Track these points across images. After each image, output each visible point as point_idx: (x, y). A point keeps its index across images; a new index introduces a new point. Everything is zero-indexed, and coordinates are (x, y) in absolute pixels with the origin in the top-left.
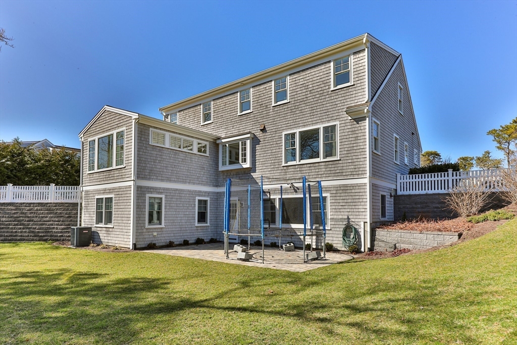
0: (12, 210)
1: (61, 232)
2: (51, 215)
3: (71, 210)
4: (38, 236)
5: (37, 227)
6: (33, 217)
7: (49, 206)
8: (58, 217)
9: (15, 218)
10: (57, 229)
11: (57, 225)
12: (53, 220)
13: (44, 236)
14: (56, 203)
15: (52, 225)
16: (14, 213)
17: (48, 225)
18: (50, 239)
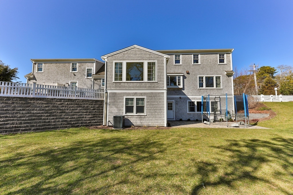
0: (43, 104)
1: (89, 120)
2: (80, 108)
3: (94, 105)
4: (71, 124)
5: (70, 117)
6: (65, 109)
7: (78, 102)
8: (85, 109)
9: (47, 110)
10: (86, 117)
11: (86, 115)
12: (82, 112)
13: (76, 124)
14: (83, 100)
15: (82, 115)
16: (46, 107)
17: (79, 115)
18: (81, 125)
